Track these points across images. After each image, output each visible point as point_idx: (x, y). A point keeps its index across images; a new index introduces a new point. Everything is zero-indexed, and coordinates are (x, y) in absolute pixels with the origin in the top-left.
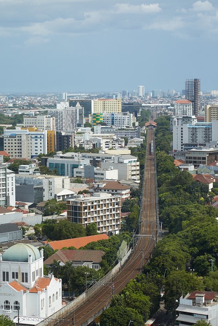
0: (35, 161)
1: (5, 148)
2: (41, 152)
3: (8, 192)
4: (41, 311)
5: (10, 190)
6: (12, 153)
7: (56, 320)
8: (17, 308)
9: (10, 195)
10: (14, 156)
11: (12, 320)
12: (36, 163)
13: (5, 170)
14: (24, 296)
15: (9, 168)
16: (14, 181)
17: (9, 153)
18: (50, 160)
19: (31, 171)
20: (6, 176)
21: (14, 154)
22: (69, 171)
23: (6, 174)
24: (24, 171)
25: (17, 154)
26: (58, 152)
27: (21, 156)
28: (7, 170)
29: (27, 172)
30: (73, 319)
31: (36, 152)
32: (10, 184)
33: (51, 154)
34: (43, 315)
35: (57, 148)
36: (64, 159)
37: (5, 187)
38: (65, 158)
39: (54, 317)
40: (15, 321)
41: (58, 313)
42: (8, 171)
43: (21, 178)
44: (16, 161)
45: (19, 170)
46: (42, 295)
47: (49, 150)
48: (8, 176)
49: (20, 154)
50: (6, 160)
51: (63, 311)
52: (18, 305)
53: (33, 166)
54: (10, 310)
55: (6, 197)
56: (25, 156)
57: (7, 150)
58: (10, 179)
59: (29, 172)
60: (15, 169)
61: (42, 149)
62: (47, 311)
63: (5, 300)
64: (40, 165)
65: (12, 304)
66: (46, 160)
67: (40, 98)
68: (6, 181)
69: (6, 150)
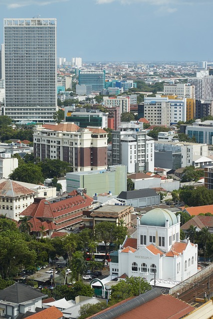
0: (174, 129)
1: (145, 115)
2: (180, 119)
3: (147, 158)
4: (177, 275)
5: (149, 156)
6: (152, 120)
7: (191, 284)
8: (154, 271)
9: (149, 161)
10: (154, 123)
11: (148, 282)
12: (175, 131)
13: (145, 137)
14: (161, 260)
15: (149, 135)
16: (153, 148)
17: (149, 120)
18: (189, 127)
19: (170, 138)
20: (145, 142)
21: (154, 121)
22: (208, 138)
23: (145, 140)
24: (163, 138)
25: (157, 121)
26: (197, 120)
27: (160, 123)
28: (147, 137)
29: (166, 138)
30: (208, 283)
31: (176, 119)
32: (150, 151)
33: (190, 122)
34: (179, 279)
35: (196, 116)
36: (202, 127)
37: (144, 154)
38: (204, 125)
39: (190, 281)
40: (152, 283)
41: (194, 278)
42: (148, 137)
43: (160, 145)
44: (155, 128)
45: (159, 136)
46: (178, 259)
47: (188, 117)
48: (147, 142)
49: (159, 122)
50: (146, 127)
51: (199, 275)
52: (155, 268)
53: (172, 133)
54: (147, 273)
55: (145, 162)
56: (165, 123)
58: (150, 145)
59: (168, 139)
60: (154, 136)
61: (181, 116)
62: (182, 275)
63: (142, 263)
64: (179, 132)
65: (149, 267)
66: (185, 127)
67: (180, 67)
68: (145, 147)
69: (146, 117)
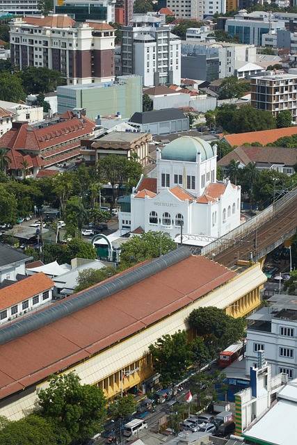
0: (209, 23)
1: (168, 4)
2: (217, 10)
3: (170, 66)
4: (212, 228)
5: (174, 62)
6: (177, 11)
7: (232, 241)
8: (180, 223)
9: (174, 69)
10: (180, 15)
11: (172, 238)
12: (210, 26)
13: (168, 35)
14: (190, 207)
15: (173, 32)
16: (179, 50)
17: (174, 11)
18: (230, 21)
19: (203, 37)
20: (168, 43)
21: (180, 13)
22: (256, 37)
23: (168, 40)
24: (193, 37)
25: (185, 13)
26: (241, 11)
27: (190, 15)
28: (171, 34)
29: (197, 37)
30: (254, 240)
31: (211, 10)
32: (174, 55)
33: (231, 14)
34: (214, 234)
35: (240, 4)
36: (249, 21)
37: (166, 59)
38: (251, 18)
39: (230, 237)
40: (177, 240)
41: (235, 232)
42: (172, 36)
43: (189, 46)
44: (183, 22)
45: (187, 34)
46: (214, 207)
47: (229, 7)
48: (171, 42)
49: (188, 13)
50: (170, 20)
51: (242, 229)
52: (181, 219)
53: (206, 30)
54: (171, 225)
55: (168, 72)
56: (196, 15)
57: (171, 6)
58: (174, 47)
59: (200, 37)
60: (181, 33)
61: (219, 5)
62: (220, 228)
63: (164, 212)
64: (215, 28)
65: (173, 218)
66: (224, 21)
68: (168, 50)
69: (169, 6)
